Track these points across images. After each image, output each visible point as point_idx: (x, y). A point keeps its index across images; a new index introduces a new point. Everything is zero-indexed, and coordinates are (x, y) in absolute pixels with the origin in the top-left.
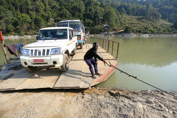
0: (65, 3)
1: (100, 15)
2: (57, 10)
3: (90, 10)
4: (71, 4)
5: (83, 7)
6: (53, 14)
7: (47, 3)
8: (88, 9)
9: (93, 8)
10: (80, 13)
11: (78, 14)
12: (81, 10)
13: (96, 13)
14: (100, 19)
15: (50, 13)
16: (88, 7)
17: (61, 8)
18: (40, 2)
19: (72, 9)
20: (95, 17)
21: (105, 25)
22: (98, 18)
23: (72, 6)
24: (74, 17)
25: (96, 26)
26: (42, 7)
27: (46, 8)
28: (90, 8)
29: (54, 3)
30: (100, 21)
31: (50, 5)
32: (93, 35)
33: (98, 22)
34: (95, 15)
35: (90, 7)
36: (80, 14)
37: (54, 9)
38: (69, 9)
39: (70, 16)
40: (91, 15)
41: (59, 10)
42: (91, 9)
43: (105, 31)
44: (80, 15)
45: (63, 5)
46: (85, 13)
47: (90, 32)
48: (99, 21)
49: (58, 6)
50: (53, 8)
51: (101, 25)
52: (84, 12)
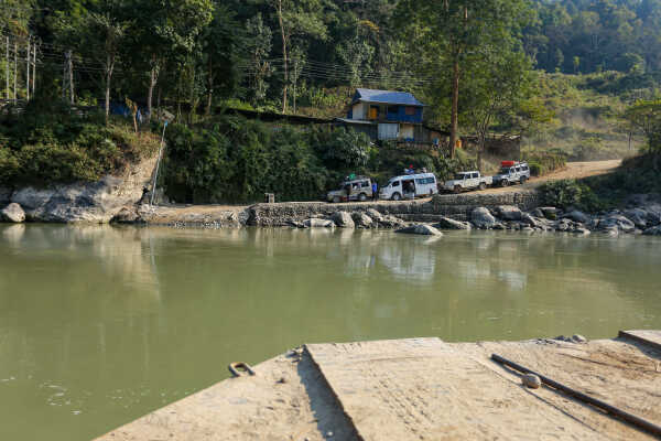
14: (298, 36)
21: (369, 94)
43: (391, 163)
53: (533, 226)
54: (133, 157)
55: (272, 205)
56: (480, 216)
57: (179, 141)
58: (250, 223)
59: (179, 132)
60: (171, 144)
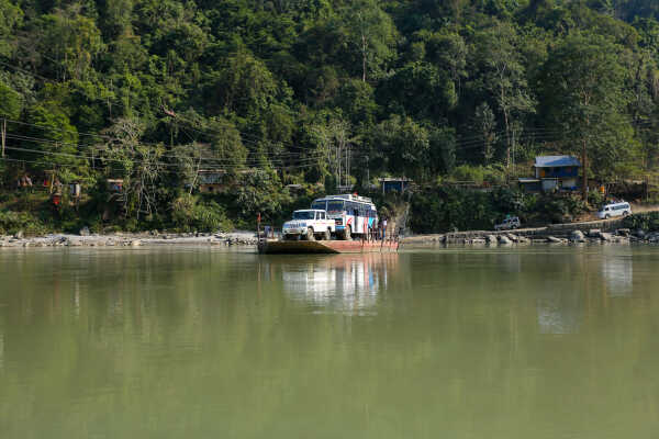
0: (250, 14)
1: (509, 84)
2: (190, 64)
3: (433, 52)
4: (296, 19)
5: (381, 36)
6: (159, 89)
7: (125, 21)
8: (422, 46)
9: (464, 33)
10: (358, 73)
11: (335, 83)
12: (360, 57)
13: (480, 68)
15: (132, 79)
16: (422, 33)
17: (222, 43)
18: (83, 11)
19: (299, 52)
20: (470, 99)
21: (543, 161)
22: (494, 106)
23: (299, 30)
24: (304, 107)
25: (479, 174)
26: (86, 43)
27: (112, 49)
28: (438, 36)
29: (175, 15)
30: (516, 128)
31: (142, 28)
32: (431, 242)
33: (494, 137)
34: (469, 84)
35: (436, 27)
36: (356, 82)
37: (173, 52)
38: (277, 50)
39: (281, 96)
40: (440, 89)
41: (200, 60)
42: (446, 44)
44: (353, 89)
45: (236, 24)
46: (392, 73)
47: (415, 210)
48: (500, 127)
49: (199, 31)
50: (160, 48)
51: (520, 159)
52: (389, 64)
53: (603, 239)
54: (393, 214)
55: (456, 233)
56: (576, 236)
57: (417, 203)
58: (443, 241)
59: (417, 199)
60: (413, 206)
